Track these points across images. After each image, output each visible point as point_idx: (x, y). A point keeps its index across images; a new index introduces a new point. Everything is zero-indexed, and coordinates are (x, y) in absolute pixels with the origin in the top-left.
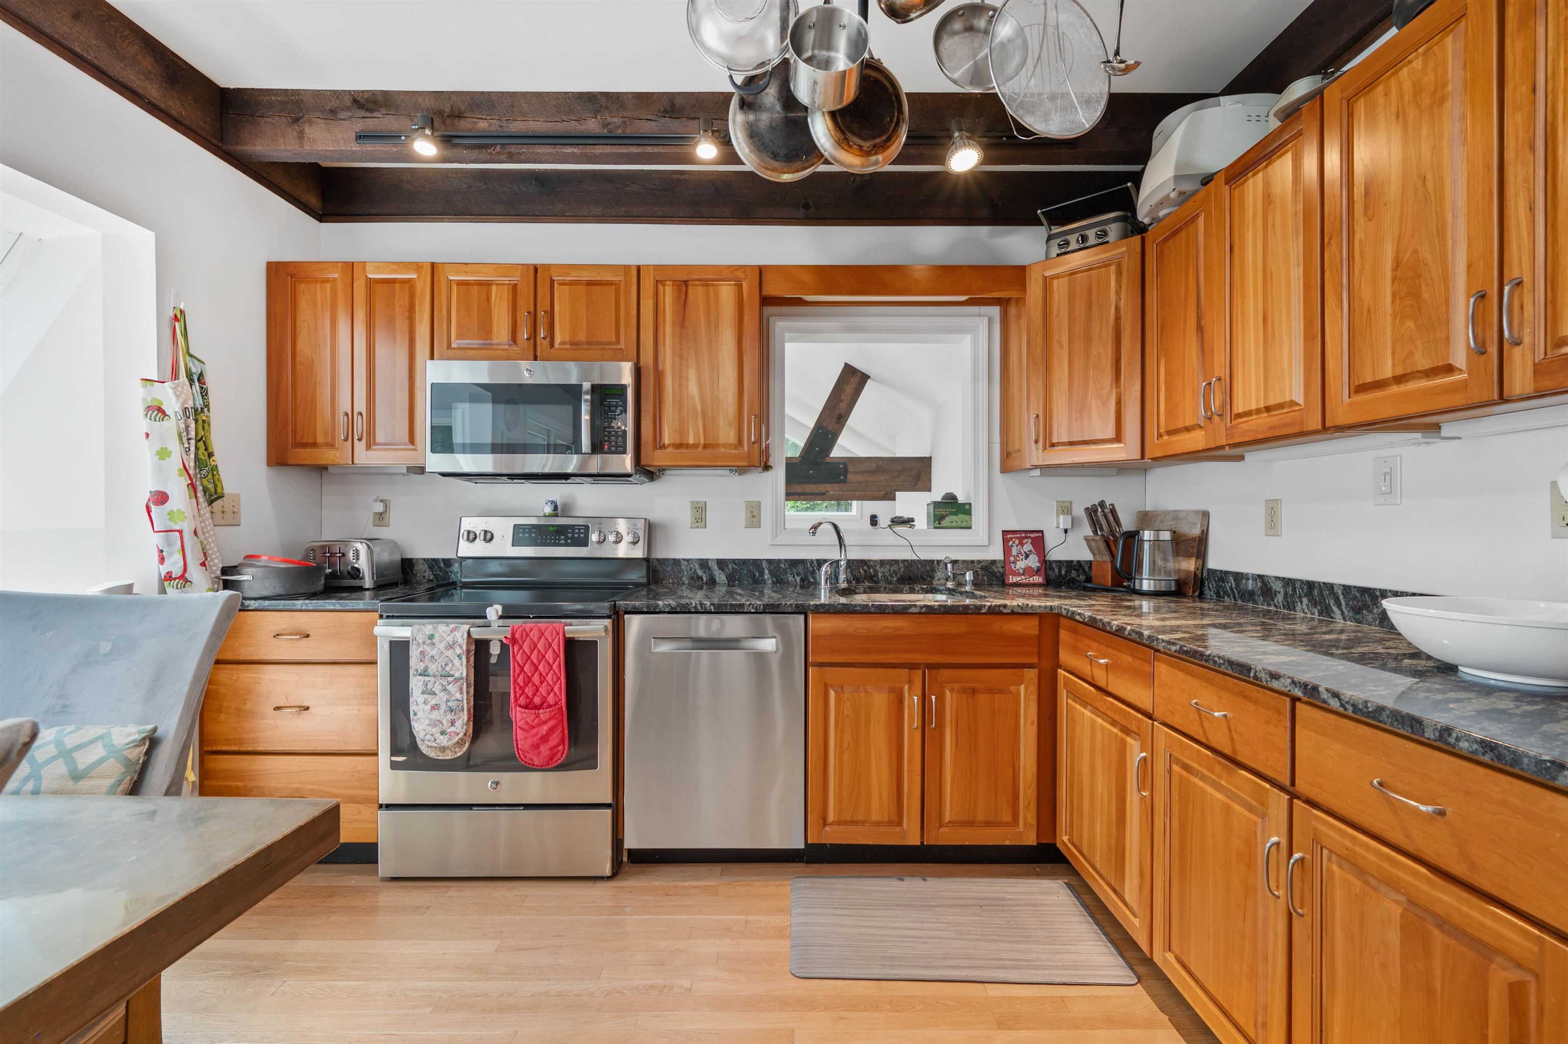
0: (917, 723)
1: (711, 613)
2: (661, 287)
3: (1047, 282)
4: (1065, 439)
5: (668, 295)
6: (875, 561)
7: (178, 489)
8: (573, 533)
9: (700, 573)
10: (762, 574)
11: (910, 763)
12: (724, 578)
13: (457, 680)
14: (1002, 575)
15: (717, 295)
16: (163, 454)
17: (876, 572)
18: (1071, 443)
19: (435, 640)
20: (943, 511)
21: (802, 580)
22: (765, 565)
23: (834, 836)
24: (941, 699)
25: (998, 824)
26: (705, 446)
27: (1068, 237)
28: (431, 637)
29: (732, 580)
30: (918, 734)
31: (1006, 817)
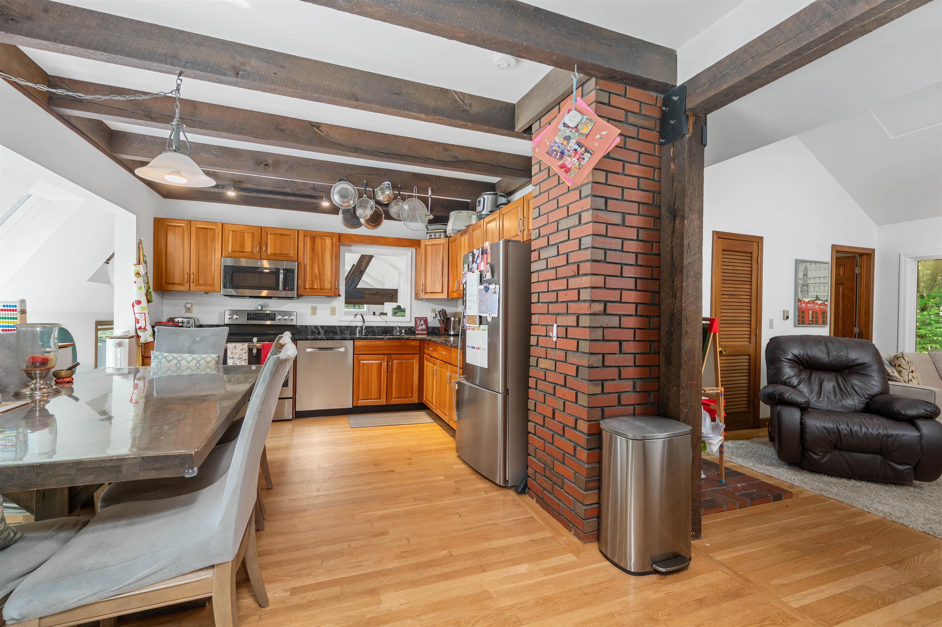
0: (385, 370)
1: (325, 340)
2: (306, 238)
3: (426, 246)
4: (429, 291)
5: (308, 242)
6: (374, 327)
7: (144, 300)
8: (270, 316)
9: (314, 330)
10: (336, 330)
11: (383, 382)
12: (323, 332)
13: (244, 360)
14: (414, 331)
15: (325, 241)
16: (140, 288)
17: (375, 330)
18: (431, 293)
19: (237, 348)
20: (396, 311)
21: (350, 332)
22: (337, 328)
23: (362, 403)
24: (392, 364)
25: (408, 397)
26: (320, 289)
27: (432, 234)
28: (235, 347)
29: (326, 332)
30: (386, 373)
31: (410, 395)
